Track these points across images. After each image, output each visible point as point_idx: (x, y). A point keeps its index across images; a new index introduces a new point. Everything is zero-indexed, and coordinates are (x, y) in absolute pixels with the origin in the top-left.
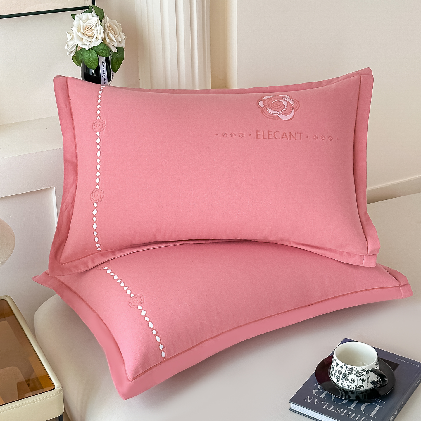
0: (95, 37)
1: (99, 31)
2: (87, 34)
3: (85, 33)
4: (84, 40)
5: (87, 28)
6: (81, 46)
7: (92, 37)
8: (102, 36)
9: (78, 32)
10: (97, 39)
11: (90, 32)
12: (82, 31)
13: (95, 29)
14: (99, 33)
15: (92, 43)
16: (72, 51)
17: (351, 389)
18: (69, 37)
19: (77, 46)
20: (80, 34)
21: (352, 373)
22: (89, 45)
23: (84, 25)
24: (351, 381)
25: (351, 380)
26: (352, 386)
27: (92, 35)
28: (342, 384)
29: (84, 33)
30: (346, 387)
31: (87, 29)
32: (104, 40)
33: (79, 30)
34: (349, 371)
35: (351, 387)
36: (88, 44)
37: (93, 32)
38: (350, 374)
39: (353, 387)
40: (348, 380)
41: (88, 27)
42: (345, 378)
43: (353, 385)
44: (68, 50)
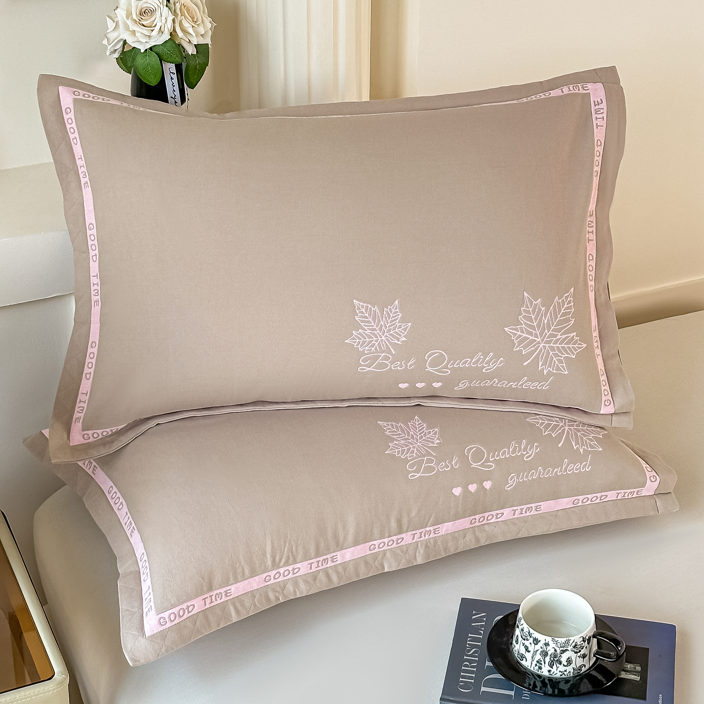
0: (157, 29)
1: (163, 18)
2: (144, 23)
3: (140, 20)
4: (138, 34)
5: (143, 10)
6: (132, 42)
7: (151, 27)
8: (170, 29)
9: (127, 18)
10: (161, 31)
11: (146, 20)
12: (134, 17)
13: (158, 13)
14: (164, 22)
15: (152, 41)
16: (116, 50)
17: (566, 676)
18: (111, 25)
19: (125, 42)
20: (129, 22)
21: (567, 650)
22: (146, 42)
23: (137, 6)
24: (566, 664)
25: (567, 661)
26: (568, 671)
27: (151, 24)
28: (549, 671)
29: (138, 21)
30: (558, 675)
31: (143, 13)
32: (173, 34)
33: (129, 15)
34: (561, 647)
35: (566, 673)
36: (144, 41)
37: (153, 19)
38: (563, 652)
39: (569, 673)
40: (560, 663)
41: (145, 9)
42: (555, 660)
43: (570, 669)
44: (109, 47)
